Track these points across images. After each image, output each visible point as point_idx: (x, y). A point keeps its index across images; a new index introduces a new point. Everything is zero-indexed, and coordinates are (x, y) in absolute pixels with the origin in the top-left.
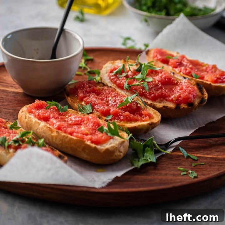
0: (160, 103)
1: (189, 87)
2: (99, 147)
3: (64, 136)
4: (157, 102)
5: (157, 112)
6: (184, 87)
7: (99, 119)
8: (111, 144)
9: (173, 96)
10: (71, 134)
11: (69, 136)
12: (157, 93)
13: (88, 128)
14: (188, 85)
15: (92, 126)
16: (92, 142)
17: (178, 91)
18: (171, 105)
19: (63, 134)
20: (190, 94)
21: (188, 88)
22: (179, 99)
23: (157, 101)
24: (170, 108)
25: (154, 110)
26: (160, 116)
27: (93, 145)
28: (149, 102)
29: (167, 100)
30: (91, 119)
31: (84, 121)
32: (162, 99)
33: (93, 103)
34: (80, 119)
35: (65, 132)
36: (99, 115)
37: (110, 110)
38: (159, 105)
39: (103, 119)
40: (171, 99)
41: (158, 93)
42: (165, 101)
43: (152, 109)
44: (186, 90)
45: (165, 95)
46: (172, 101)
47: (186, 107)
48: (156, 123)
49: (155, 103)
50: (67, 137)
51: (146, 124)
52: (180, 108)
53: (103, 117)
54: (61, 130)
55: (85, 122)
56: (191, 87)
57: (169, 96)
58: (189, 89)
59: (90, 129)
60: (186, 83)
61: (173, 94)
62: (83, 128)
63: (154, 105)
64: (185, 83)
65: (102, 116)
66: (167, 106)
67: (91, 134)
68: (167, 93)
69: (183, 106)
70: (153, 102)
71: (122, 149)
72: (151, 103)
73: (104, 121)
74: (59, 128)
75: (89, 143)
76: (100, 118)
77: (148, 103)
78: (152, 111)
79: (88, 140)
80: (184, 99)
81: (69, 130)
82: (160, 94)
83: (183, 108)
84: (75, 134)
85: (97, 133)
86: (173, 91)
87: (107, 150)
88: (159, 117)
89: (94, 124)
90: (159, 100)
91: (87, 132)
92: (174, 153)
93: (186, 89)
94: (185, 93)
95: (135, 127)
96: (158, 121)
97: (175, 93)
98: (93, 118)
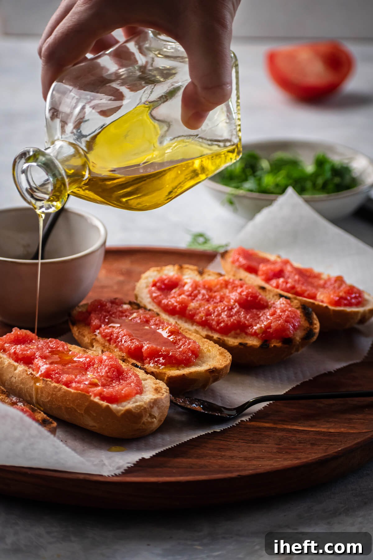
0: (235, 337)
1: (287, 310)
2: (114, 406)
3: (56, 387)
4: (229, 337)
5: (226, 351)
6: (278, 311)
7: (122, 362)
8: (136, 402)
9: (258, 326)
10: (67, 384)
11: (64, 387)
12: (230, 320)
13: (100, 376)
14: (286, 307)
15: (107, 372)
16: (103, 398)
17: (267, 318)
18: (254, 342)
19: (54, 384)
20: (287, 321)
21: (284, 311)
22: (269, 330)
23: (230, 334)
24: (252, 347)
25: (221, 348)
26: (231, 358)
27: (105, 404)
28: (216, 336)
29: (247, 334)
30: (106, 360)
31: (93, 365)
32: (238, 331)
33: (115, 335)
34: (88, 360)
35: (58, 382)
36: (123, 357)
37: (142, 347)
38: (233, 341)
39: (129, 362)
40: (253, 331)
41: (232, 320)
42: (244, 335)
43: (217, 346)
44: (280, 316)
45: (245, 323)
46: (255, 334)
47: (279, 345)
48: (221, 370)
49: (225, 338)
50: (60, 389)
51: (203, 371)
52: (269, 347)
53: (130, 360)
54: (52, 378)
55: (95, 366)
56: (290, 311)
57: (251, 326)
58: (286, 313)
59: (102, 376)
60: (283, 303)
61: (258, 323)
62: (90, 375)
63: (224, 341)
64: (281, 304)
65: (129, 358)
66: (247, 344)
67: (104, 385)
68: (248, 320)
69: (275, 343)
70: (222, 336)
71: (156, 412)
72: (219, 338)
73: (130, 365)
74: (47, 375)
75: (97, 400)
76: (124, 361)
77: (213, 337)
78: (217, 349)
79: (95, 395)
80: (276, 330)
81: (65, 378)
82: (235, 322)
83: (274, 346)
84: (74, 385)
85: (114, 385)
86: (259, 318)
87: (128, 412)
88: (227, 360)
89: (109, 369)
90: (233, 333)
91: (96, 381)
92: (253, 423)
93: (280, 314)
94: (280, 320)
95: (184, 375)
96: (226, 367)
97: (261, 321)
98: (109, 358)
